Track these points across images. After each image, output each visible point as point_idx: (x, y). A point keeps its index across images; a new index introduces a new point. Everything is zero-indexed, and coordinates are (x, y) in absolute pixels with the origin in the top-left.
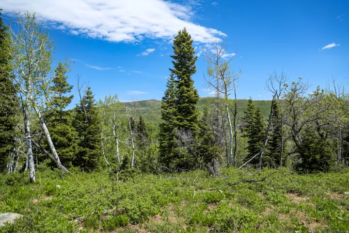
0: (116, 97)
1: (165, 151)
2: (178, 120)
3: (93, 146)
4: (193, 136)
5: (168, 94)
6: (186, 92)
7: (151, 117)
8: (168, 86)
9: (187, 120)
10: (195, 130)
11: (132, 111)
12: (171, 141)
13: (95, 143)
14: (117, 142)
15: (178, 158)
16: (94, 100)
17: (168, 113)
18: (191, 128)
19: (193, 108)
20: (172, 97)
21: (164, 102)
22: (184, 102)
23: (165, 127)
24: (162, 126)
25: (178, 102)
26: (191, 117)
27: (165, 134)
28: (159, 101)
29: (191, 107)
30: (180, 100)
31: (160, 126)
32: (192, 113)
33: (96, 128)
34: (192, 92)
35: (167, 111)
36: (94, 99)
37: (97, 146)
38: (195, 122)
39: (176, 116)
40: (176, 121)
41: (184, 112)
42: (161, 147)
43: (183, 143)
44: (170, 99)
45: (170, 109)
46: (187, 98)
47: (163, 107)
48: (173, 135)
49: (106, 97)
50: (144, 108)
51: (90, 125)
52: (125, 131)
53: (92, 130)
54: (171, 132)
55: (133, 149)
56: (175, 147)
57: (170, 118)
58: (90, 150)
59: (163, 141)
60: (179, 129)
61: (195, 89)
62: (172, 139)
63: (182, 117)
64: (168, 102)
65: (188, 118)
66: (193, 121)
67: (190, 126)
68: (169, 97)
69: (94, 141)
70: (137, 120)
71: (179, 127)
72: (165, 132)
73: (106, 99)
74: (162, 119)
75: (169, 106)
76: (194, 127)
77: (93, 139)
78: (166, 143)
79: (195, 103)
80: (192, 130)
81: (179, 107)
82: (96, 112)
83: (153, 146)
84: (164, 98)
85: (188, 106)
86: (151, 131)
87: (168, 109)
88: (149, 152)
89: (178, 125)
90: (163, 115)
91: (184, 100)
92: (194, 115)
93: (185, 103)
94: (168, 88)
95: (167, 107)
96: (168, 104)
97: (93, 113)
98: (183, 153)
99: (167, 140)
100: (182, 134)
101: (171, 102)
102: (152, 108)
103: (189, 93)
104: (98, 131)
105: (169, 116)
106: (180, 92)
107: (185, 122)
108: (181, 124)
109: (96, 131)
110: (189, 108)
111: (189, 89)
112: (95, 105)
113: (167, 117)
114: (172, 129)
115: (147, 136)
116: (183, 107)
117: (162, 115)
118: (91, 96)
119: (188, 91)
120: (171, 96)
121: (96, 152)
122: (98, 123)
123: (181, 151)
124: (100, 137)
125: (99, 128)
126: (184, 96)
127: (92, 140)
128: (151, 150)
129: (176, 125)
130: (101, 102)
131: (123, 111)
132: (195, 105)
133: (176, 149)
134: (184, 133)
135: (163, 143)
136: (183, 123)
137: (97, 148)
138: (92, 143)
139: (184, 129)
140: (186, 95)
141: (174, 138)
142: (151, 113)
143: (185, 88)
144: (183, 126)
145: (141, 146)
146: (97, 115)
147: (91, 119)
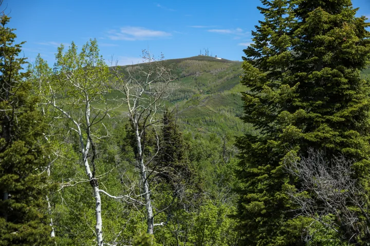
0: (93, 48)
1: (255, 227)
2: (298, 122)
3: (21, 209)
5: (264, 37)
6: (326, 26)
7: (199, 113)
8: (263, 11)
9: (332, 124)
11: (145, 95)
12: (278, 195)
13: (28, 203)
14: (98, 197)
16: (22, 61)
17: (264, 101)
19: (353, 82)
20: (279, 46)
21: (253, 63)
22: (320, 64)
23: (254, 146)
24: (244, 143)
25: (299, 65)
26: (346, 112)
27: (255, 170)
28: (236, 63)
29: (344, 80)
30: (304, 56)
31: (239, 143)
33: (30, 152)
34: (347, 27)
35: (263, 95)
36: (20, 56)
37: (35, 210)
38: (359, 129)
39: (292, 109)
41: (319, 96)
42: (242, 214)
43: (320, 203)
44: (272, 52)
45: (272, 86)
46: (330, 47)
47: (247, 82)
48: (282, 175)
49: (60, 50)
50: (174, 87)
51: (9, 143)
52: (111, 160)
53: (17, 159)
54: (276, 164)
55: (150, 221)
56: (290, 215)
57: (273, 118)
58: (11, 224)
59: (249, 196)
60: (304, 153)
62: (279, 187)
63: (313, 115)
64: (263, 65)
65: (335, 118)
66: (353, 127)
67: (343, 144)
68: (270, 45)
69: (22, 195)
70: (155, 123)
72: (254, 165)
73: (59, 56)
74: (246, 120)
75: (269, 76)
76: (357, 146)
77: (19, 186)
78: (258, 203)
79: (360, 64)
80: (349, 156)
81: (302, 79)
82: (29, 98)
83: (209, 210)
84: (250, 52)
85: (334, 75)
86: (198, 159)
87: (265, 86)
88: (198, 231)
90: (249, 107)
91: (321, 54)
92: (355, 107)
93: (325, 64)
94: (263, 18)
95: (263, 81)
96: (265, 69)
97: (22, 102)
99: (261, 191)
100: (316, 172)
101: (275, 64)
102: (199, 83)
103: (337, 30)
104: (37, 159)
105: (267, 109)
106: (306, 30)
107: (326, 131)
108: (310, 136)
109: (30, 162)
110: (339, 83)
111: (340, 16)
112: (27, 75)
113: (262, 114)
114: (280, 155)
115: (188, 175)
116: (318, 79)
117: (246, 107)
118: (13, 45)
119: (336, 24)
120: (273, 42)
121: (30, 230)
122: (36, 135)
124: (43, 180)
125: (39, 152)
126: (321, 43)
127: (17, 192)
128: (204, 222)
129: (291, 141)
130: (42, 66)
131: (116, 95)
133: (296, 222)
134: (322, 169)
135: (248, 201)
136: (315, 133)
137: (35, 217)
138: (17, 202)
139: (320, 153)
140: (327, 38)
141: (286, 184)
142: (195, 101)
143: (325, 15)
144: (316, 145)
145: (171, 210)
146: (32, 109)
147: (13, 123)
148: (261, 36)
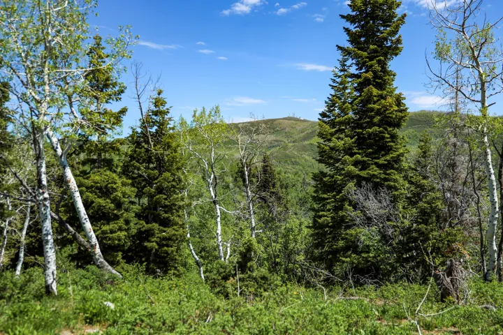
0: (217, 111)
1: (325, 234)
2: (356, 164)
3: (168, 218)
4: (391, 201)
5: (333, 105)
6: (375, 99)
7: (287, 156)
8: (333, 87)
9: (379, 166)
10: (396, 189)
11: (251, 143)
12: (341, 213)
13: (172, 214)
14: (218, 211)
15: (355, 252)
16: (170, 119)
17: (332, 149)
18: (386, 183)
19: (393, 137)
20: (344, 111)
21: (325, 122)
22: (371, 124)
23: (324, 179)
24: (318, 177)
25: (357, 124)
26: (388, 158)
27: (325, 196)
28: (314, 123)
29: (387, 136)
30: (360, 118)
31: (315, 177)
32: (388, 150)
33: (174, 180)
34: (390, 100)
35: (332, 144)
36: (169, 116)
37: (177, 219)
38: (396, 169)
39: (352, 155)
40: (352, 168)
41: (370, 146)
42: (316, 225)
43: (369, 219)
44: (339, 116)
45: (338, 138)
46: (378, 113)
47: (321, 135)
48: (344, 200)
49: (195, 112)
50: (270, 138)
51: (160, 174)
52: (227, 187)
53: (165, 185)
54: (340, 192)
55: (253, 229)
56: (349, 227)
57: (338, 160)
58: (161, 228)
59: (321, 213)
60: (359, 185)
61: (397, 92)
62: (341, 208)
63: (366, 159)
64: (333, 124)
65: (381, 161)
66: (392, 168)
67: (386, 180)
68: (337, 111)
69: (169, 209)
70: (258, 163)
71: (360, 181)
72: (324, 193)
73: (194, 116)
74: (320, 161)
75: (336, 132)
76: (395, 181)
77: (167, 203)
78: (327, 218)
79: (398, 125)
80: (390, 188)
81: (358, 134)
82: (174, 144)
83: (293, 222)
84: (323, 115)
85: (380, 132)
86: (286, 188)
87: (333, 139)
88: (285, 236)
89: (358, 177)
90: (322, 152)
91: (372, 118)
92: (395, 154)
93: (374, 125)
94: (333, 92)
95: (332, 135)
96: (334, 127)
97: (169, 147)
98: (367, 243)
99: (329, 210)
100: (367, 198)
101: (341, 123)
102: (288, 135)
103: (383, 101)
104: (178, 185)
105: (334, 154)
106: (362, 100)
107: (374, 170)
108: (364, 174)
109: (174, 187)
110: (383, 138)
111: (385, 92)
112: (173, 129)
113: (331, 158)
114: (343, 186)
115: (279, 199)
116: (370, 135)
117: (320, 153)
118: (165, 108)
119: (382, 97)
120: (339, 108)
121: (174, 232)
122: (178, 169)
123: (363, 238)
124: (182, 199)
125: (180, 180)
126: (372, 110)
127: (166, 206)
128: (289, 230)
129: (350, 176)
130: (183, 123)
131: (231, 143)
132: (396, 131)
133: (352, 232)
134: (371, 196)
135: (320, 217)
136: (367, 171)
137: (176, 224)
138: (166, 213)
139: (370, 185)
140: (376, 106)
141: (347, 206)
142: (285, 148)
143: (375, 91)
144: (368, 180)
145: (267, 222)
146: (176, 151)
147: (163, 160)
148: (331, 104)
